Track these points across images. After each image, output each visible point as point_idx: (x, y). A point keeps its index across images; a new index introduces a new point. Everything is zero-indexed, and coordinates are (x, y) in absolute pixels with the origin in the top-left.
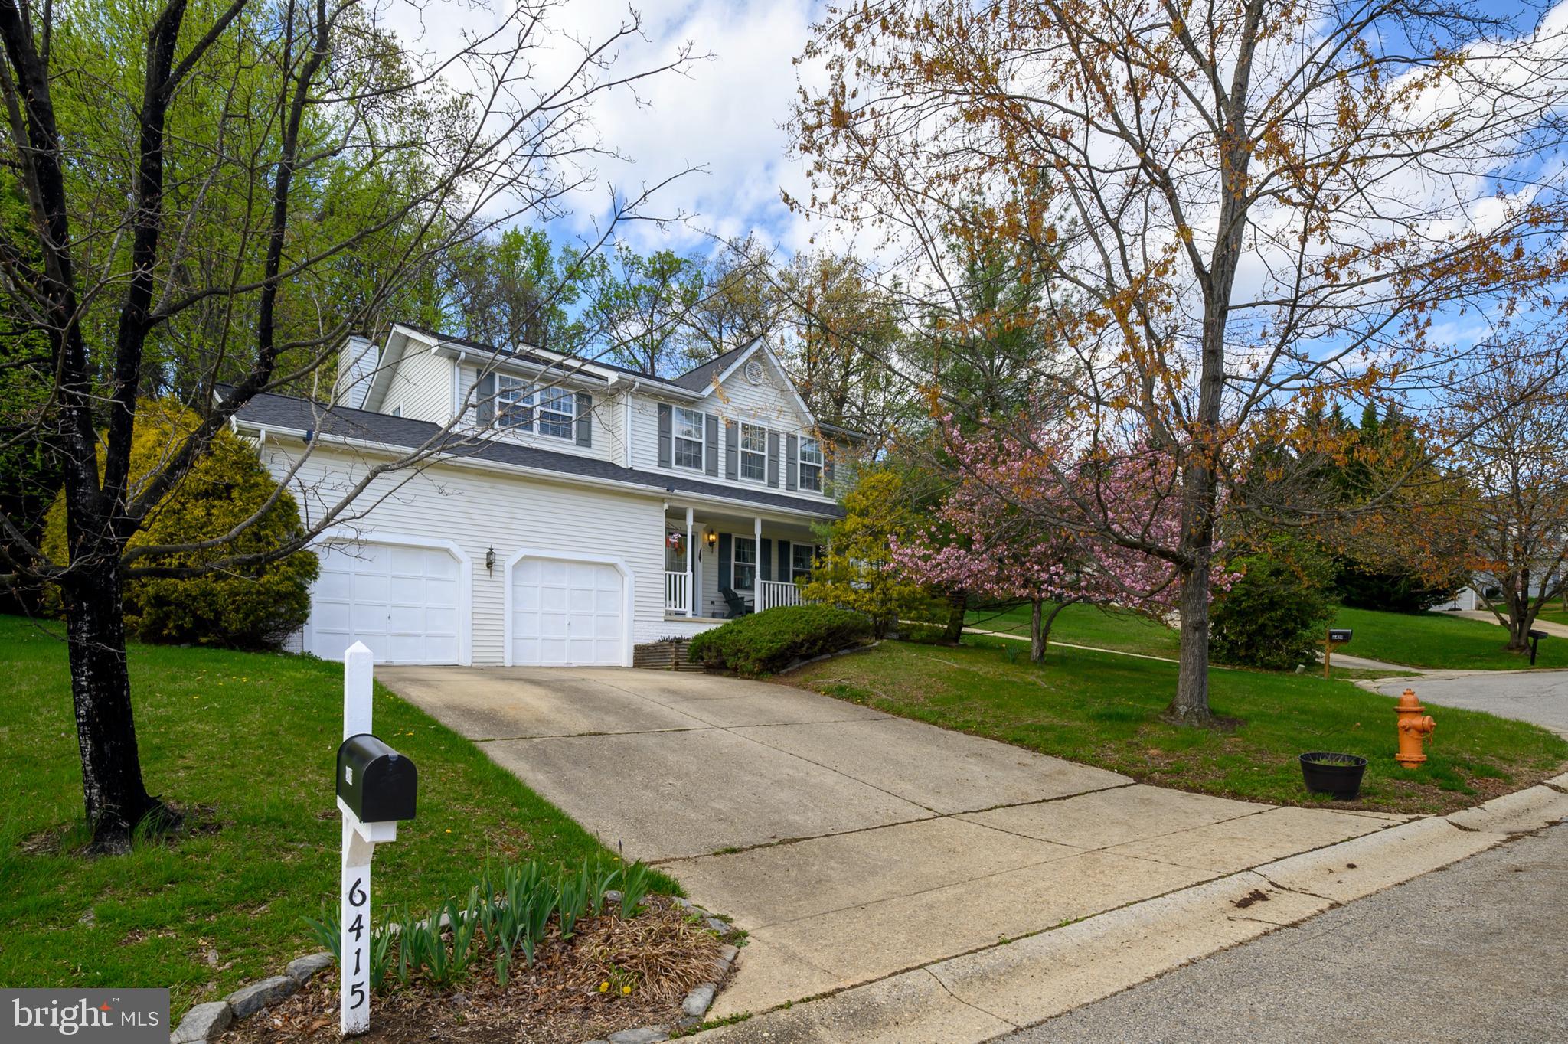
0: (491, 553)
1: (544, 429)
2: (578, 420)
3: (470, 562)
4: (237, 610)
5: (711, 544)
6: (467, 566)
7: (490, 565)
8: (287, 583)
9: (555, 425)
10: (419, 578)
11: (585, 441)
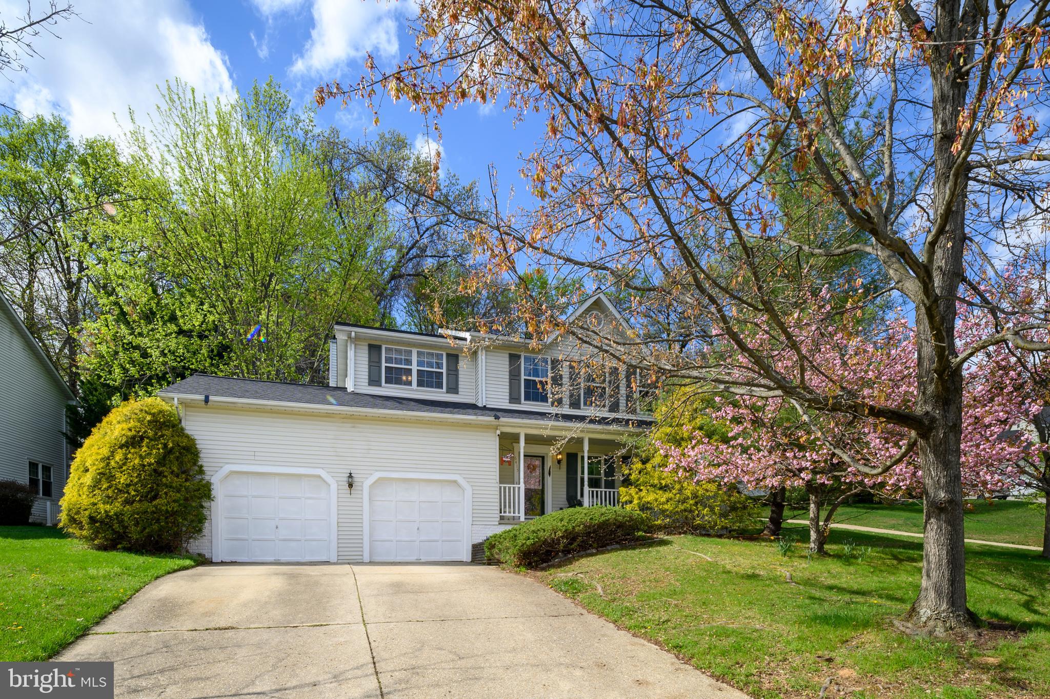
0: (350, 476)
1: (420, 384)
2: (448, 375)
3: (336, 484)
4: (137, 524)
5: (559, 462)
6: (334, 487)
7: (351, 486)
8: (173, 505)
9: (428, 379)
10: (299, 498)
11: (453, 388)
